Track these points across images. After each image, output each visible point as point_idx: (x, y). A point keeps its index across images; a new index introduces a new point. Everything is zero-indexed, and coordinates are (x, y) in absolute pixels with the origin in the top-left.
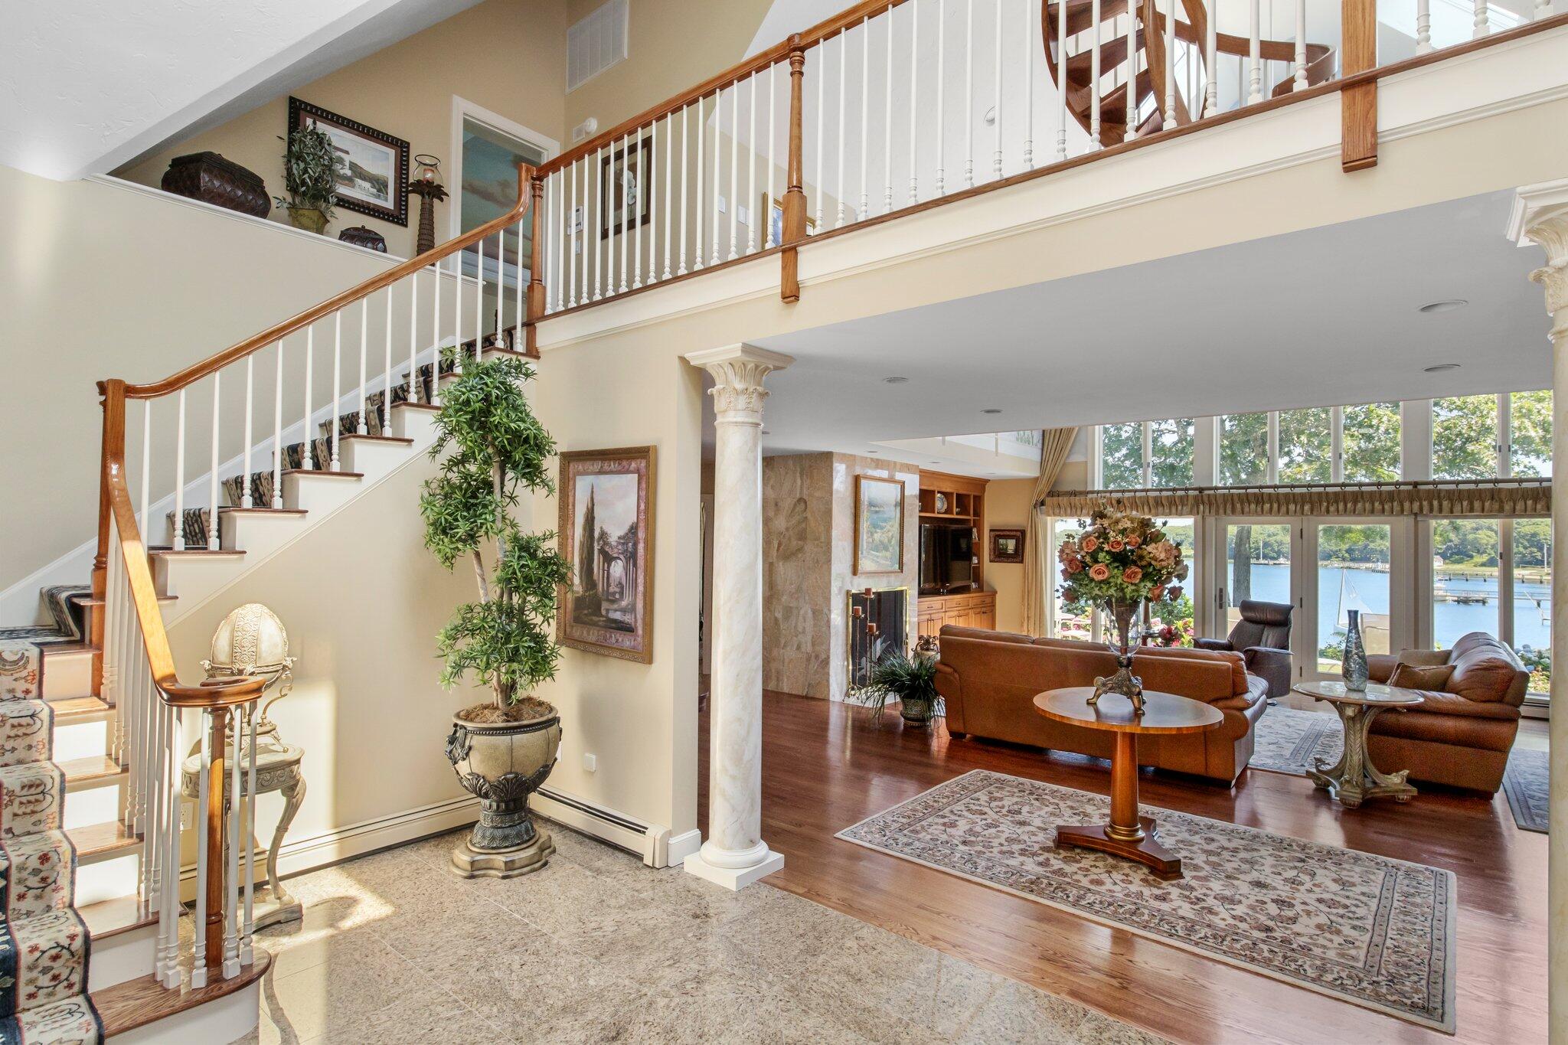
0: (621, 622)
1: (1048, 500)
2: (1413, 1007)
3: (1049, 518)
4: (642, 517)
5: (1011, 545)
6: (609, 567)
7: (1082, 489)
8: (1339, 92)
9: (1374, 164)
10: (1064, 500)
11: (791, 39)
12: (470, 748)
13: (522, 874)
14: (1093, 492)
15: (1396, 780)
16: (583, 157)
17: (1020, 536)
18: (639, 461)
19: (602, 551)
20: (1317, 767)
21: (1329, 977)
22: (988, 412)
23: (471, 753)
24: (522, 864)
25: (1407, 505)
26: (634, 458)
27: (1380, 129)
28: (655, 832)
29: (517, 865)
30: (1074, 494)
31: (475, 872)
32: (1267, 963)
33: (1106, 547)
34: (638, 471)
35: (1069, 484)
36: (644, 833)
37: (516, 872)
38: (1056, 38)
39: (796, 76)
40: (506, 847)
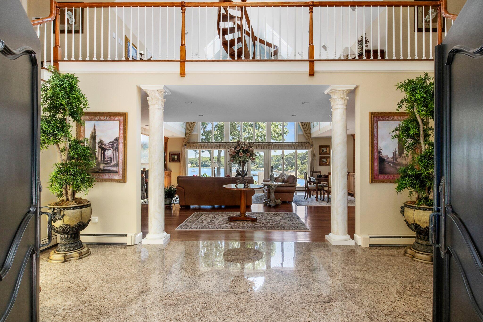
0: (111, 170)
1: (187, 144)
2: (304, 229)
3: (187, 149)
4: (121, 135)
5: (176, 157)
6: (104, 152)
7: (196, 141)
8: (309, 62)
9: (313, 76)
10: (192, 144)
11: (182, 2)
12: (64, 215)
13: (85, 257)
14: (199, 142)
15: (279, 201)
16: (87, 7)
17: (179, 155)
18: (119, 117)
19: (100, 147)
20: (265, 201)
21: (291, 228)
22: (200, 115)
23: (64, 217)
24: (85, 253)
25: (267, 147)
26: (117, 116)
27: (315, 70)
28: (130, 235)
29: (83, 254)
30: (194, 143)
31: (66, 260)
32: (281, 229)
33: (242, 149)
34: (119, 120)
35: (193, 140)
36: (126, 236)
37: (83, 256)
38: (220, 21)
39: (184, 13)
40: (76, 249)
